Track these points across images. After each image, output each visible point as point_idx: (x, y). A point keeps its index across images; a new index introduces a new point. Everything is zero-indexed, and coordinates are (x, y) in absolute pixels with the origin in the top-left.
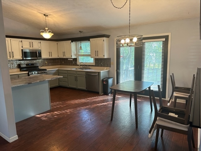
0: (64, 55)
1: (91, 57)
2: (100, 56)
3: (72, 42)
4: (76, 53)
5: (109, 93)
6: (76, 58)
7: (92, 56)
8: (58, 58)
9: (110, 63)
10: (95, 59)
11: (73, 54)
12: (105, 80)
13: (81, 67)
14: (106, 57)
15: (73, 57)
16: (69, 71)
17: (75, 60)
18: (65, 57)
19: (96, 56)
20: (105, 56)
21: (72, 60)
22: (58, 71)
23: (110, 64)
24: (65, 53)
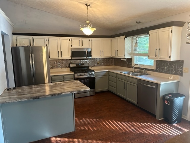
0: (117, 54)
1: (150, 58)
2: (164, 57)
3: (126, 37)
4: (130, 51)
5: (174, 122)
6: (131, 58)
7: (150, 56)
8: (111, 57)
9: (182, 68)
10: (157, 61)
11: (126, 54)
12: (167, 97)
13: (136, 70)
14: (172, 59)
15: (127, 57)
16: (118, 75)
17: (130, 60)
18: (117, 57)
19: (157, 57)
20: (172, 57)
21: (125, 60)
22: (108, 73)
23: (182, 71)
24: (118, 51)
